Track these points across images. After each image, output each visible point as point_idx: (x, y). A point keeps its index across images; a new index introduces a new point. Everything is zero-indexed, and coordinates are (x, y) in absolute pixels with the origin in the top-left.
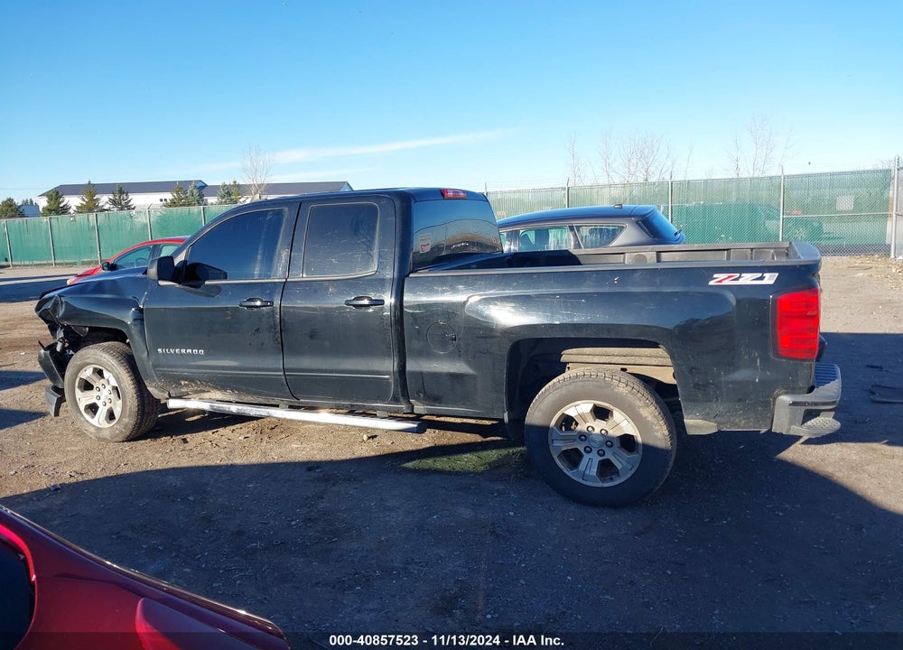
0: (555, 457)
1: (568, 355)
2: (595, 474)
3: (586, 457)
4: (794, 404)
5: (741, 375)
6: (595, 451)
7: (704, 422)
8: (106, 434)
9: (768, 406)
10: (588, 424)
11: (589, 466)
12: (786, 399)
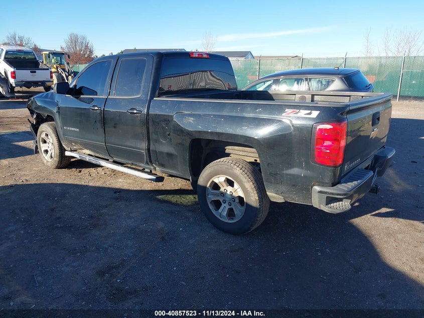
0: (209, 203)
1: (229, 149)
2: (225, 215)
3: (223, 205)
4: (320, 192)
5: (295, 171)
6: (227, 202)
7: (276, 195)
8: (49, 164)
9: (308, 191)
10: (224, 188)
11: (224, 210)
12: (317, 188)
